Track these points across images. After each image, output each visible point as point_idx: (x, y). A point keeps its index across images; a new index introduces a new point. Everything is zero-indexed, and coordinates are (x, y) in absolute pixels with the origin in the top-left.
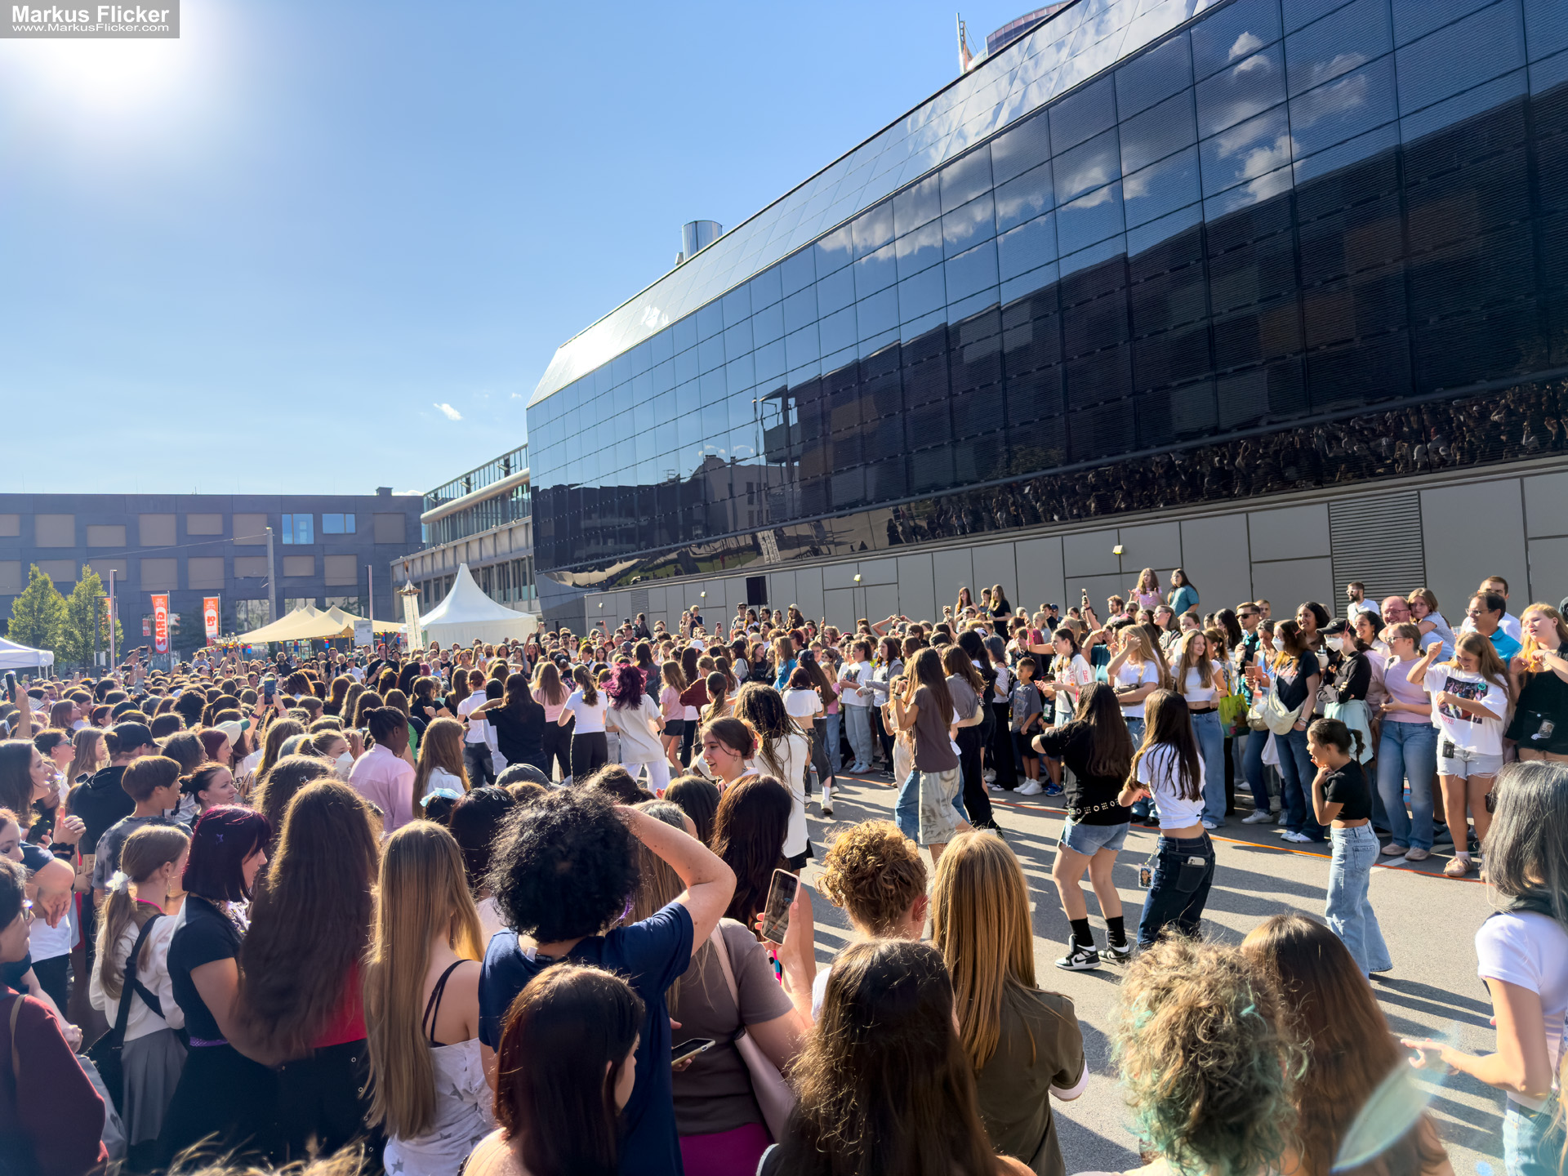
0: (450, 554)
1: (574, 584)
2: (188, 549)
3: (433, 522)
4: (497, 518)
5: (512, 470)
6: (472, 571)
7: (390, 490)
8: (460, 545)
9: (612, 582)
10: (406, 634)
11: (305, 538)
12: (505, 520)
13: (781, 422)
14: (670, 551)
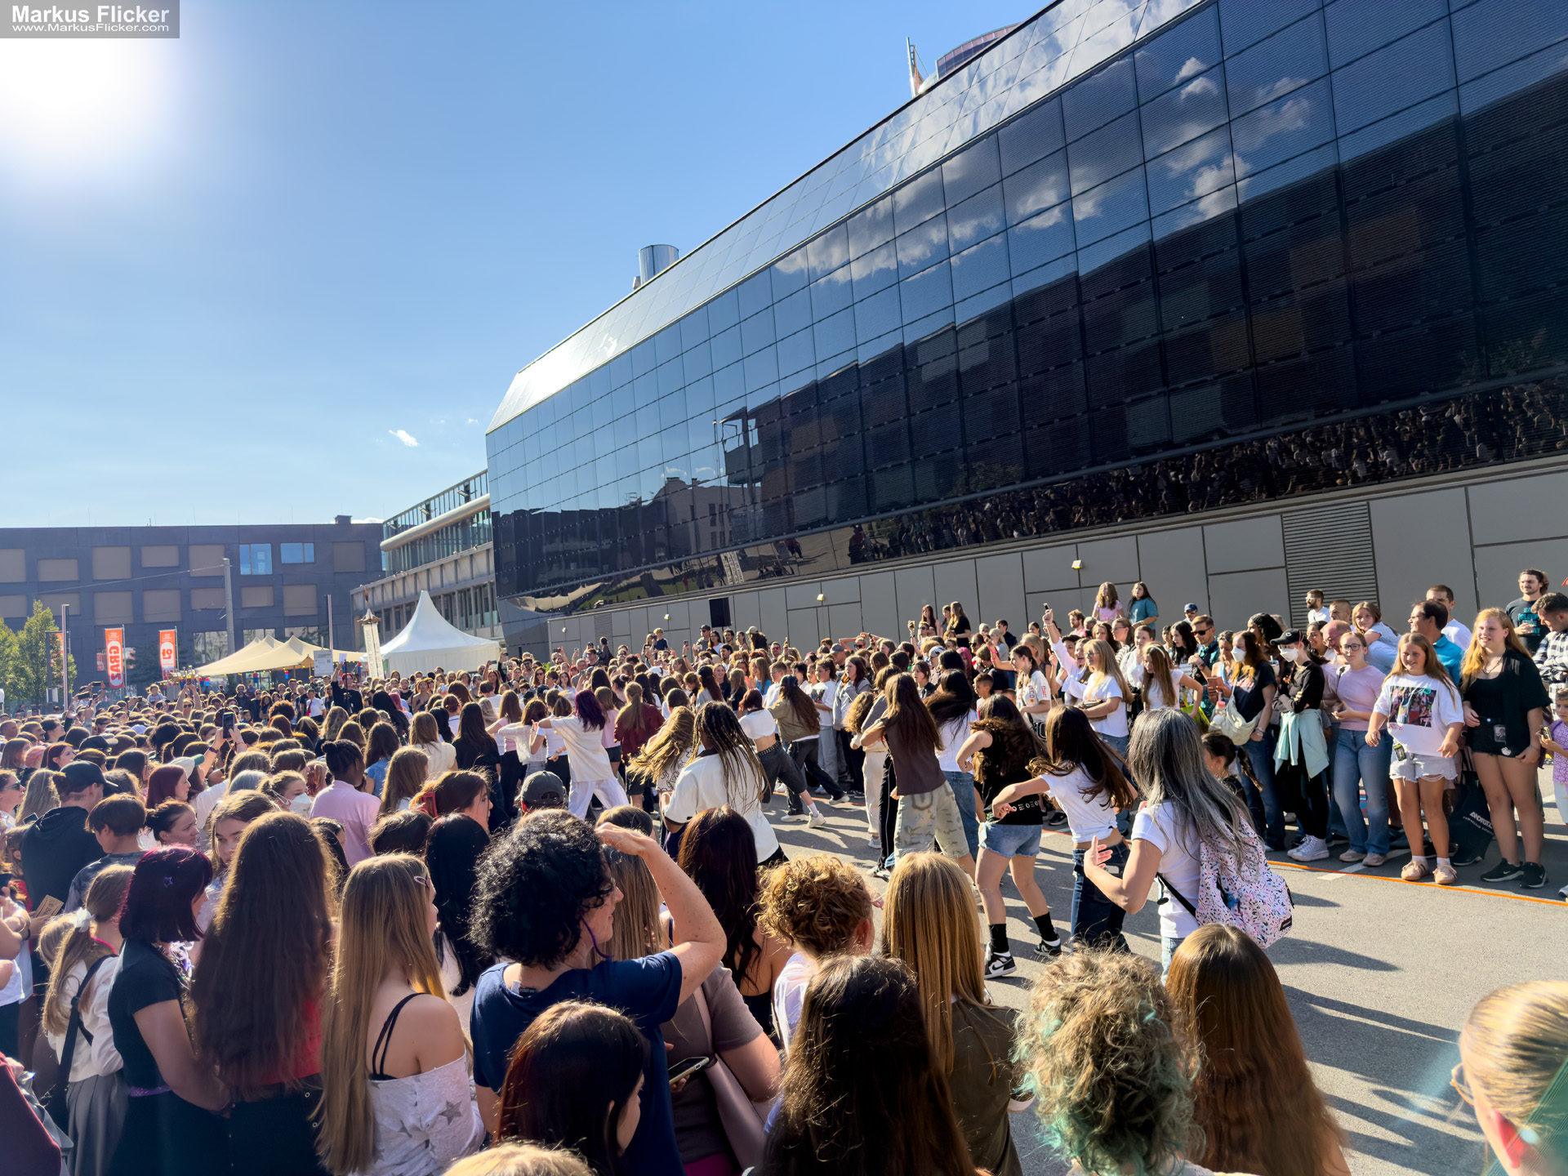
0: (410, 582)
1: (537, 610)
2: (144, 581)
3: (394, 550)
4: (458, 544)
5: (472, 496)
6: (432, 599)
7: (348, 518)
8: (421, 572)
9: (575, 606)
10: (366, 663)
11: (263, 568)
12: (466, 546)
13: (742, 443)
14: (633, 574)
